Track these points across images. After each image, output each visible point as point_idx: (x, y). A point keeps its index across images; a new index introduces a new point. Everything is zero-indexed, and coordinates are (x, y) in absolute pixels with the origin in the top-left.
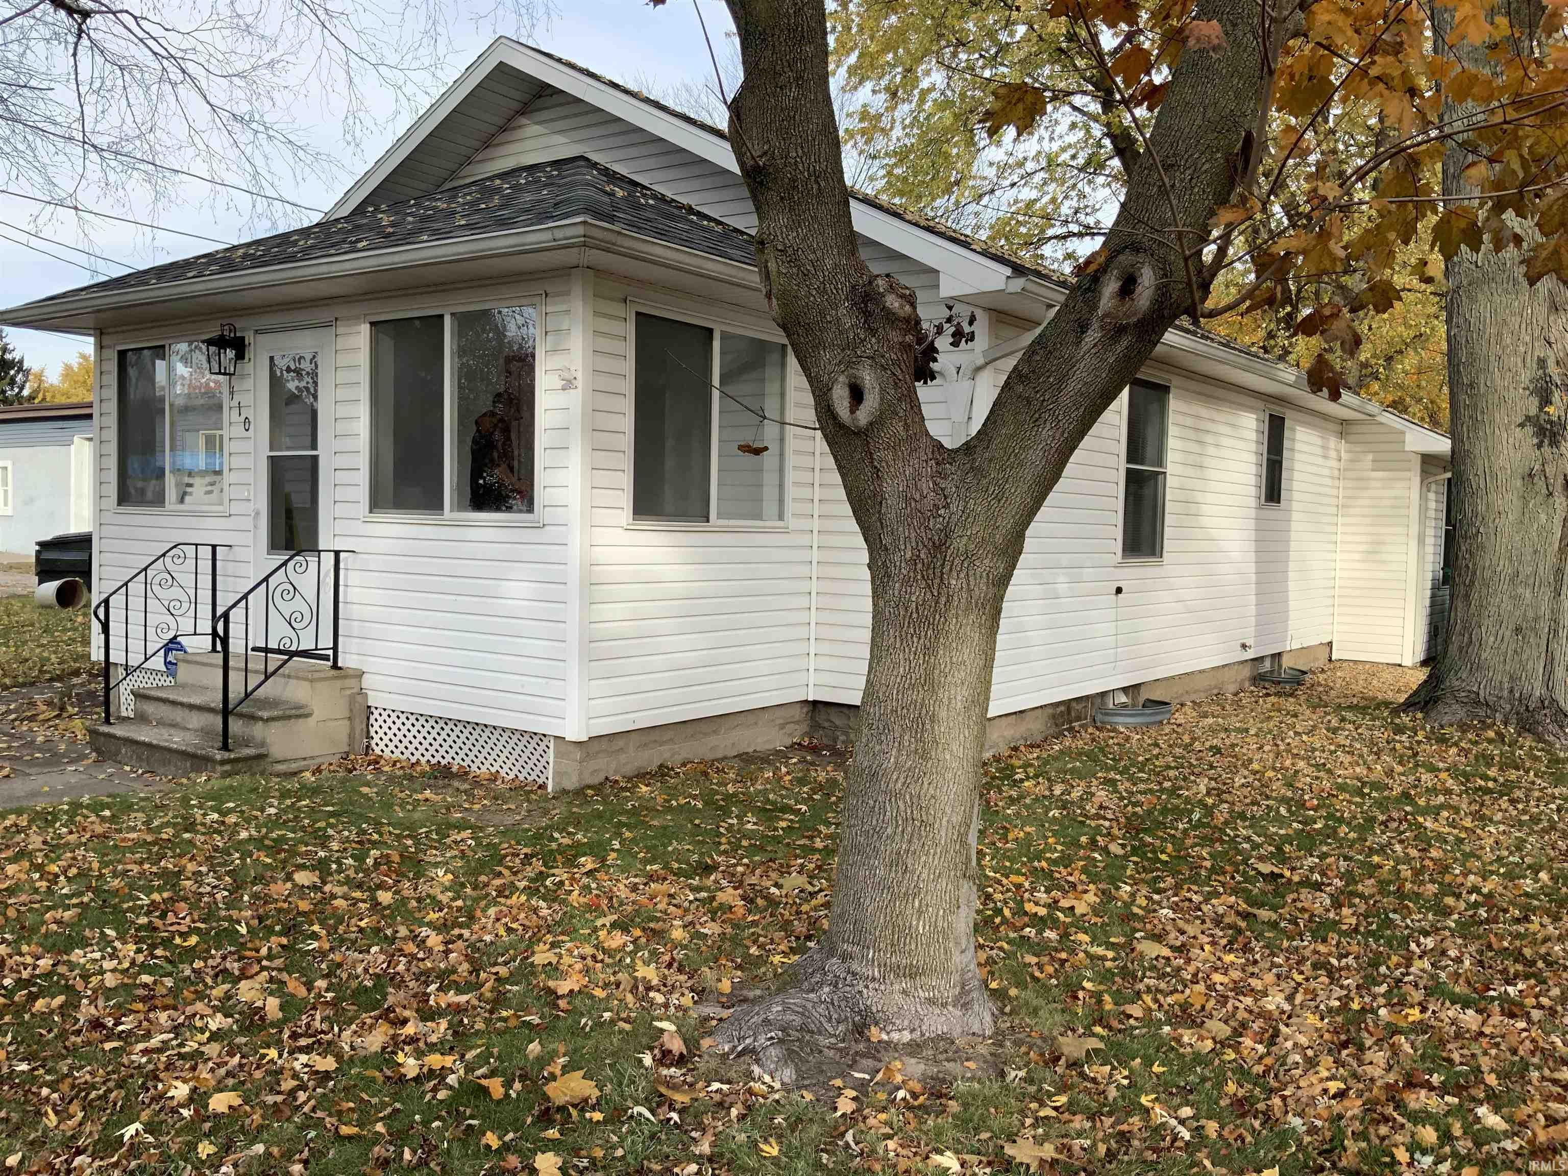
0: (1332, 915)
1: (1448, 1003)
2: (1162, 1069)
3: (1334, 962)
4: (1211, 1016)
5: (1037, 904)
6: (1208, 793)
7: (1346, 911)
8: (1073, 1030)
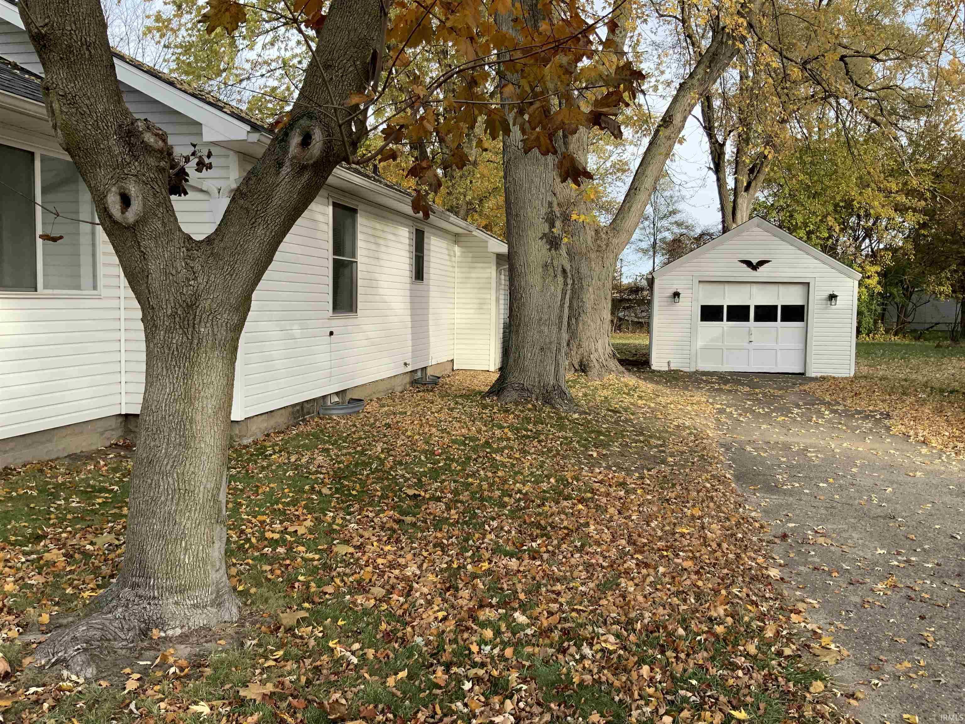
0: (445, 515)
1: (503, 557)
2: (343, 623)
3: (445, 541)
4: (374, 585)
5: (273, 532)
6: (382, 452)
7: (453, 512)
8: (290, 608)
